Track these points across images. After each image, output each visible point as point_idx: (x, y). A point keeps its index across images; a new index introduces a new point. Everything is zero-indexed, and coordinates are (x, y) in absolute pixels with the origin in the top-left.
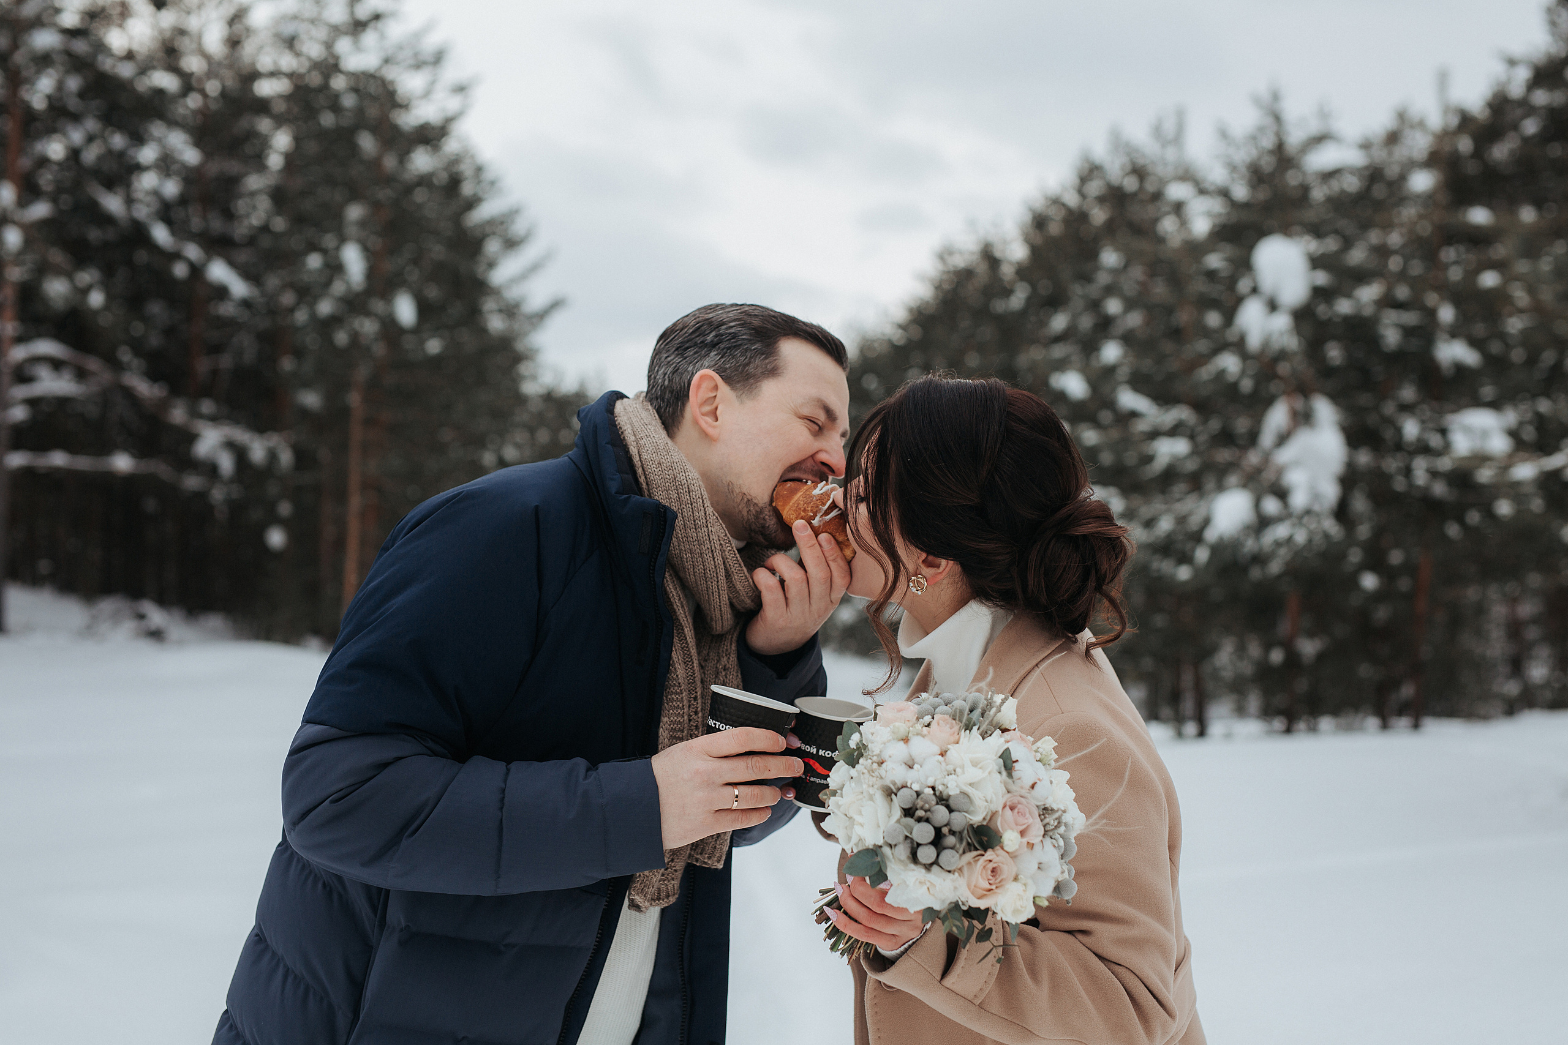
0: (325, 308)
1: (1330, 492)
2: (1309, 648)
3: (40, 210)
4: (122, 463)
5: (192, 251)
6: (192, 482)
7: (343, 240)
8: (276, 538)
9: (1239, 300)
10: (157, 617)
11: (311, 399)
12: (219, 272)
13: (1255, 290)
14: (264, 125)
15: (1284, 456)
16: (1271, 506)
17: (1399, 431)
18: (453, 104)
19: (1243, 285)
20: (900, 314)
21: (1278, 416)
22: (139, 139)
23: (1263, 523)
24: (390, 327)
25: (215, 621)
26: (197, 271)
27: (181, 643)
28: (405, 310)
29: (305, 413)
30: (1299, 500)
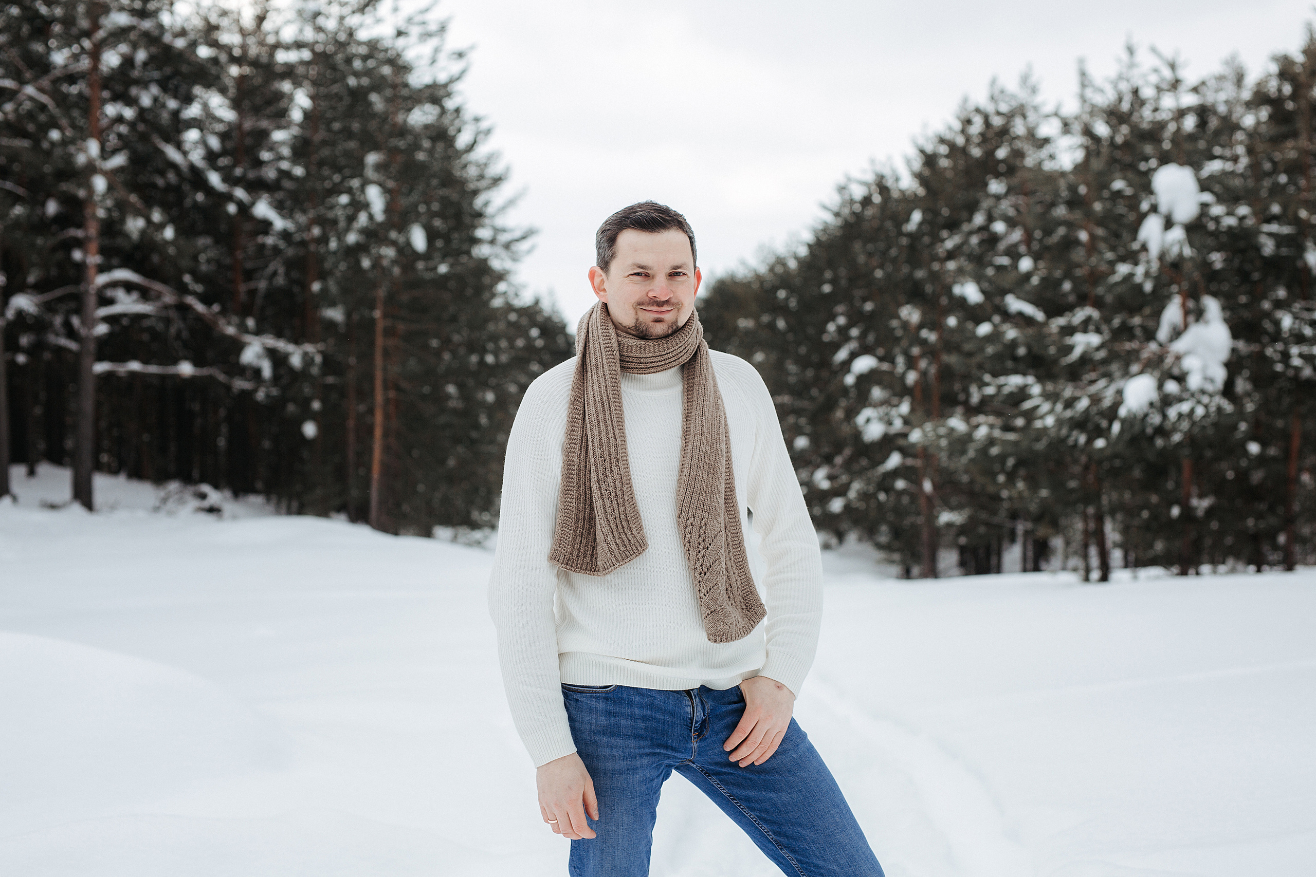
0: (352, 238)
1: (1220, 375)
2: (1201, 504)
3: (119, 160)
4: (186, 369)
5: (240, 193)
6: (240, 384)
7: (366, 183)
8: (310, 429)
9: (1142, 217)
10: (215, 497)
11: (335, 314)
12: (263, 209)
13: (1154, 209)
14: (286, 86)
15: (1179, 346)
16: (1172, 387)
17: (1277, 323)
18: (455, 67)
19: (1145, 206)
20: (808, 237)
21: (1173, 313)
22: (188, 100)
23: (1166, 401)
24: (406, 252)
25: (257, 500)
26: (245, 209)
27: (235, 517)
28: (418, 239)
29: (331, 325)
30: (1194, 382)
